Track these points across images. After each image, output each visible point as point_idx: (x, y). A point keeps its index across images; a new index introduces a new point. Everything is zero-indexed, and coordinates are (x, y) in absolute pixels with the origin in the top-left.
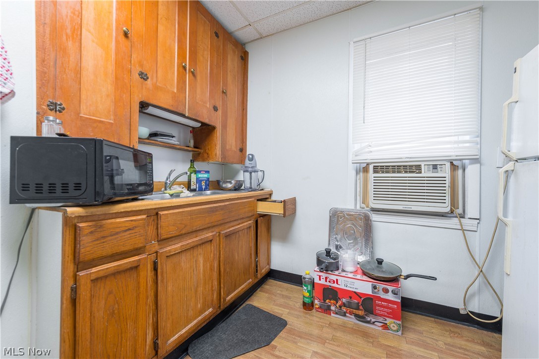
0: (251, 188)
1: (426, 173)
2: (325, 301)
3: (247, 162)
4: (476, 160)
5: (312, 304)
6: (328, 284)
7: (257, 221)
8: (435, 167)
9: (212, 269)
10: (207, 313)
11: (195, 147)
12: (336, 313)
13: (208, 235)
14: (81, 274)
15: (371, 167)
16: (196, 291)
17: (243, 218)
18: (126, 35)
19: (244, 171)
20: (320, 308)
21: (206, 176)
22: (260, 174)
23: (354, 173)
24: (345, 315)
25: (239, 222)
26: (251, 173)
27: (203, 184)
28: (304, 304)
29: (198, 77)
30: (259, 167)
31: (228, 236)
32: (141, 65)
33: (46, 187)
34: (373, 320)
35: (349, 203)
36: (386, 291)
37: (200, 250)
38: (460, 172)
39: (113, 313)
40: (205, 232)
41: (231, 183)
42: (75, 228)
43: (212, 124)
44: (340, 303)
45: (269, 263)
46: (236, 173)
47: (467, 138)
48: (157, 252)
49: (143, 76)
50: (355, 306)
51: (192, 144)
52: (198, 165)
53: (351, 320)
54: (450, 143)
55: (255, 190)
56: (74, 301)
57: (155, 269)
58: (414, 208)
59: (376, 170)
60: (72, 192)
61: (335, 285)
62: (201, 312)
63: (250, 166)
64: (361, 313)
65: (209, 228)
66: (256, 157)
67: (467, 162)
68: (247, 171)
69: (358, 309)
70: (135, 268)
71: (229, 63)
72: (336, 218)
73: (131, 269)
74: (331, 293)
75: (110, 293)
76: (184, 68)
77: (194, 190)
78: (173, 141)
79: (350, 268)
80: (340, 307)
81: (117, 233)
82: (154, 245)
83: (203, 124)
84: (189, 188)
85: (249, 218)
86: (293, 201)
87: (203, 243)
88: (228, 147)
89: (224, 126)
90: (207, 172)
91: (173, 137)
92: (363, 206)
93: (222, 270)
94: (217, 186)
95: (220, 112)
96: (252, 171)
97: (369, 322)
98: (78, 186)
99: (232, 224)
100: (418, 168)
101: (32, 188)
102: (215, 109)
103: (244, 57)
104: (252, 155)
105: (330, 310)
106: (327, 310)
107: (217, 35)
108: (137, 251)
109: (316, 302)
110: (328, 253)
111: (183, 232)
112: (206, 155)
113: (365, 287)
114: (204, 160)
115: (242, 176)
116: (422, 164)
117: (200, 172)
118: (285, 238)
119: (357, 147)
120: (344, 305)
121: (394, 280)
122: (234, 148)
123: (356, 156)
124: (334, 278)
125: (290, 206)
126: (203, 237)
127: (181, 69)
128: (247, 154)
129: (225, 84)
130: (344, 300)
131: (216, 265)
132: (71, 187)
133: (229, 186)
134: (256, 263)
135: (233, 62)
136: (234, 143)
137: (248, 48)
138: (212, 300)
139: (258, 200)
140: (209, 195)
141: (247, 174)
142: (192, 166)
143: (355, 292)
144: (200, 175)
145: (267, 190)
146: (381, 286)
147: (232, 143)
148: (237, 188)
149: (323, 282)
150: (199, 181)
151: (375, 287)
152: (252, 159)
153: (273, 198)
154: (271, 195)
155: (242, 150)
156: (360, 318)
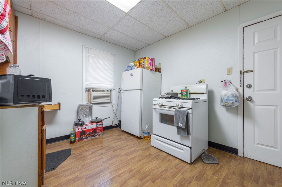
1: (105, 92)
2: (80, 137)
4: (114, 90)
6: (82, 130)
8: (107, 91)
12: (85, 139)
15: (91, 90)
20: (78, 140)
23: (85, 91)
24: (88, 137)
34: (96, 135)
36: (100, 125)
38: (111, 92)
44: (86, 135)
47: (113, 84)
53: (90, 138)
54: (110, 85)
58: (103, 102)
59: (93, 91)
61: (85, 129)
64: (93, 134)
67: (112, 90)
69: (92, 133)
72: (79, 108)
74: (83, 133)
79: (88, 123)
92: (88, 103)
97: (95, 136)
100: (103, 91)
105: (82, 139)
110: (80, 120)
113: (94, 126)
116: (105, 90)
119: (86, 83)
120: (88, 135)
121: (100, 121)
123: (86, 86)
124: (84, 127)
130: (88, 133)
132: (41, 96)
143: (91, 129)
146: (98, 124)
149: (80, 130)
156: (92, 136)
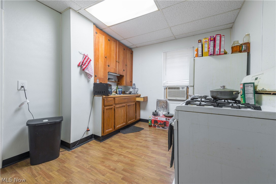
0: (134, 93)
1: (181, 90)
2: (154, 124)
3: (133, 86)
5: (151, 125)
6: (155, 119)
7: (136, 103)
8: (183, 88)
9: (125, 113)
10: (124, 124)
11: (118, 81)
12: (157, 127)
13: (124, 105)
14: (105, 108)
16: (122, 117)
17: (132, 102)
18: (106, 57)
19: (132, 89)
20: (153, 126)
21: (121, 90)
22: (137, 89)
23: (164, 89)
24: (159, 127)
25: (131, 103)
26: (134, 89)
27: (120, 92)
28: (149, 125)
29: (120, 63)
30: (136, 87)
31: (128, 106)
32: (108, 63)
33: (99, 92)
35: (162, 98)
37: (122, 108)
39: (108, 117)
40: (123, 104)
41: (128, 92)
42: (104, 99)
43: (123, 75)
44: (158, 124)
45: (140, 116)
46: (129, 89)
48: (115, 107)
49: (109, 66)
50: (162, 124)
51: (117, 81)
52: (119, 87)
53: (161, 128)
54: (186, 82)
55: (135, 94)
56: (104, 112)
57: (114, 110)
58: (178, 99)
59: (169, 88)
60: (103, 93)
61: (157, 119)
62: (123, 123)
63: (134, 87)
64: (163, 126)
65: (124, 103)
66: (136, 84)
68: (133, 88)
69: (162, 125)
70: (112, 109)
71: (128, 56)
72: (159, 102)
73: (111, 109)
74: (156, 122)
75: (108, 112)
76: (117, 61)
77: (118, 94)
78: (113, 80)
79: (161, 115)
80: (158, 125)
81: (109, 101)
82: (114, 105)
83: (120, 75)
84: (116, 93)
85: (134, 102)
86: (147, 98)
87: (123, 106)
88: (127, 81)
89: (126, 75)
90: (121, 89)
91: (113, 79)
92: (166, 99)
93: (127, 114)
94: (124, 93)
95: (125, 71)
96: (134, 88)
97: (165, 128)
98: (104, 92)
99: (129, 103)
101: (97, 92)
102: (124, 70)
103: (132, 53)
104: (135, 84)
105: (156, 126)
106: (155, 126)
107: (124, 49)
108: (112, 105)
109: (152, 124)
110: (156, 111)
111: (119, 103)
112: (121, 84)
113: (164, 119)
114: (120, 85)
115: (131, 90)
116: (180, 87)
117: (119, 89)
118: (145, 109)
119: (164, 82)
120: (159, 124)
122: (129, 81)
123: (164, 84)
124: (156, 117)
125: (146, 99)
126: (123, 105)
127: (116, 62)
128: (133, 83)
129: (126, 63)
131: (126, 112)
132: (103, 92)
133: (128, 93)
134: (136, 115)
135: (129, 55)
136: (129, 80)
137: (133, 50)
138: (125, 121)
139: (136, 97)
140: (122, 95)
141: (133, 89)
142: (117, 87)
143: (162, 121)
144: (119, 90)
145: (139, 94)
146: (168, 118)
147: (128, 80)
148: (130, 93)
149: (154, 119)
150: (119, 91)
151: (166, 119)
152: (134, 85)
153: (141, 97)
154: (140, 96)
155: (131, 82)
156: (163, 127)
